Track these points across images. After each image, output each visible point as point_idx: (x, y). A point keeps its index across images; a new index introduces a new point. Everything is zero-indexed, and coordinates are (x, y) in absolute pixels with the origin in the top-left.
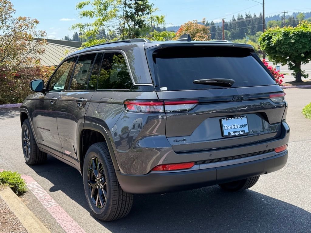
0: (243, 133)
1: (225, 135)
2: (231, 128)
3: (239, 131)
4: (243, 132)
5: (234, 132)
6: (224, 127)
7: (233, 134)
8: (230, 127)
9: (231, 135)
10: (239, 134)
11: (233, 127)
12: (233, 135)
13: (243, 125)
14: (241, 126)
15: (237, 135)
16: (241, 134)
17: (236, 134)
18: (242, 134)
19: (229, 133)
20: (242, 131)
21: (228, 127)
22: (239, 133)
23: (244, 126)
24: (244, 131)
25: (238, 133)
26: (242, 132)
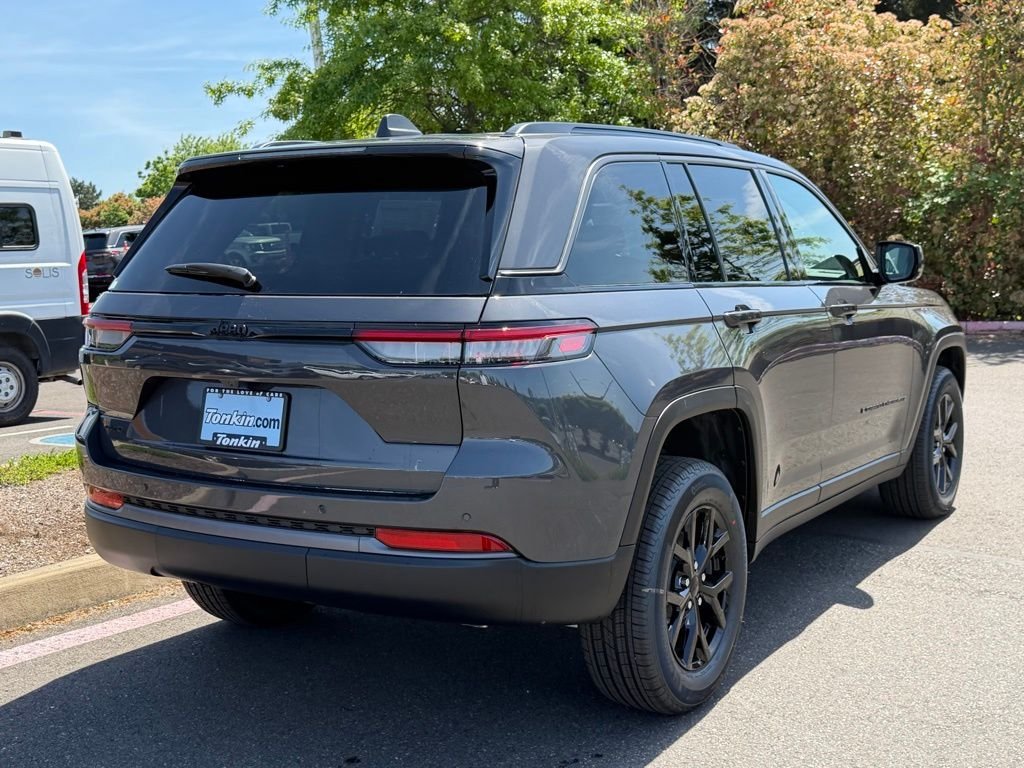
0: (257, 446)
1: (202, 438)
2: (227, 422)
3: (247, 437)
4: (259, 442)
5: (230, 436)
6: (205, 414)
7: (226, 442)
8: (224, 417)
9: (218, 443)
10: (244, 445)
11: (234, 419)
12: (224, 443)
13: (266, 419)
14: (259, 422)
15: (237, 446)
16: (249, 448)
17: (234, 442)
18: (254, 448)
19: (215, 435)
20: (256, 438)
21: (219, 417)
22: (246, 443)
23: (269, 423)
24: (264, 439)
25: (242, 442)
26: (254, 442)
